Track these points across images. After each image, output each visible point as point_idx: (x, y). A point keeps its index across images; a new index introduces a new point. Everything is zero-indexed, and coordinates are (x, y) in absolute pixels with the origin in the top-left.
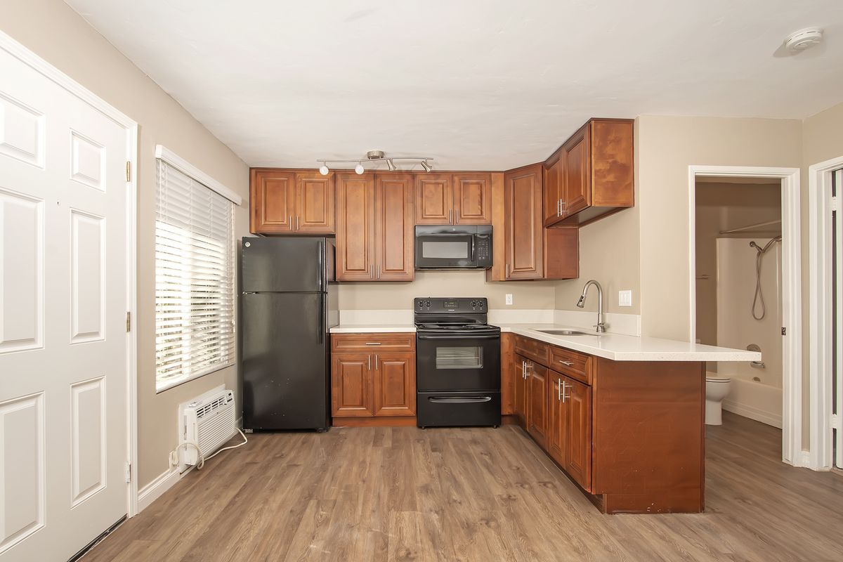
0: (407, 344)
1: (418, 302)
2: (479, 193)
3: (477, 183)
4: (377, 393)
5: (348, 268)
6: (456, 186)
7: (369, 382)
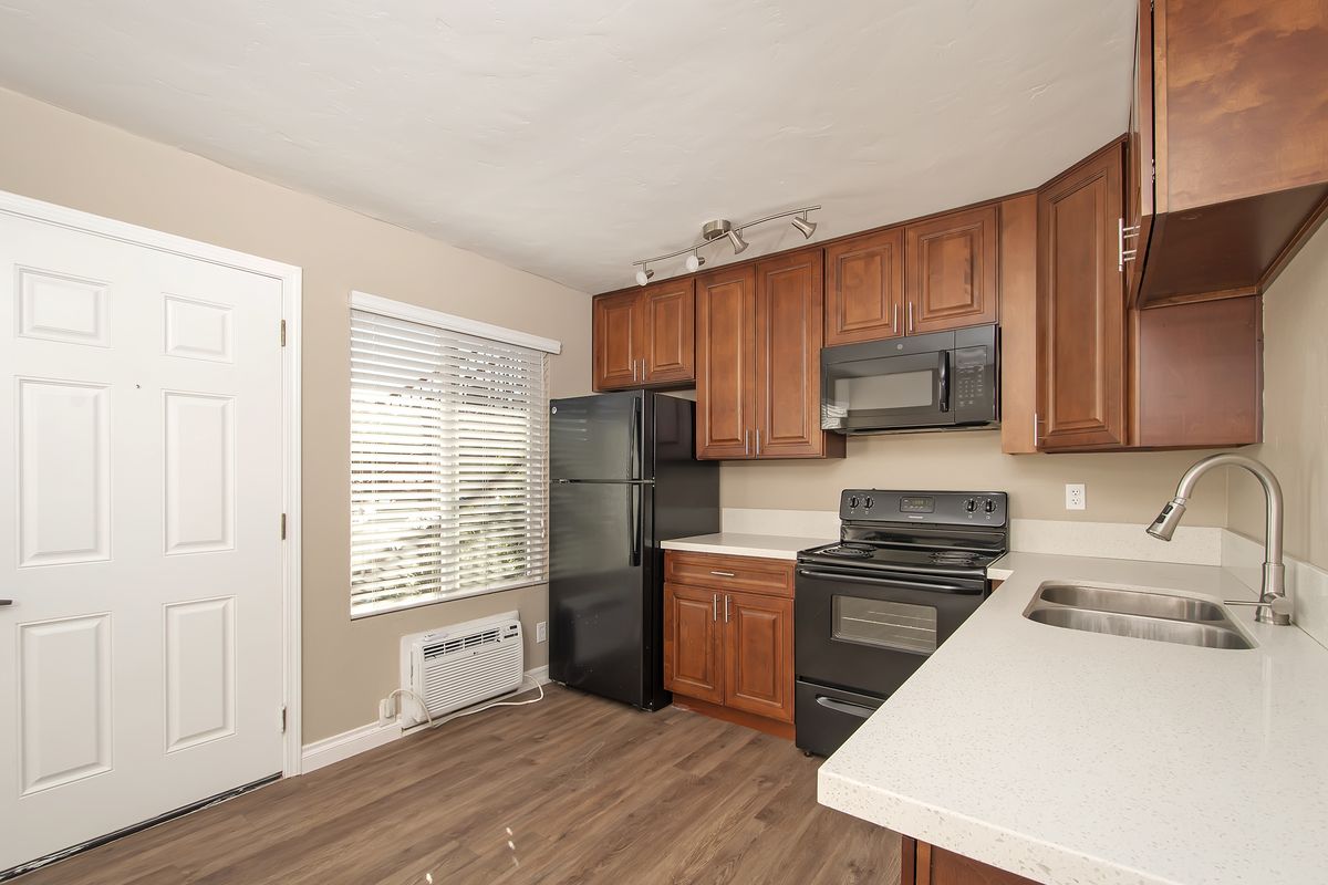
0: (781, 581)
1: (850, 499)
2: (969, 257)
3: (963, 234)
4: (729, 664)
5: (714, 438)
6: (912, 250)
7: (717, 642)
